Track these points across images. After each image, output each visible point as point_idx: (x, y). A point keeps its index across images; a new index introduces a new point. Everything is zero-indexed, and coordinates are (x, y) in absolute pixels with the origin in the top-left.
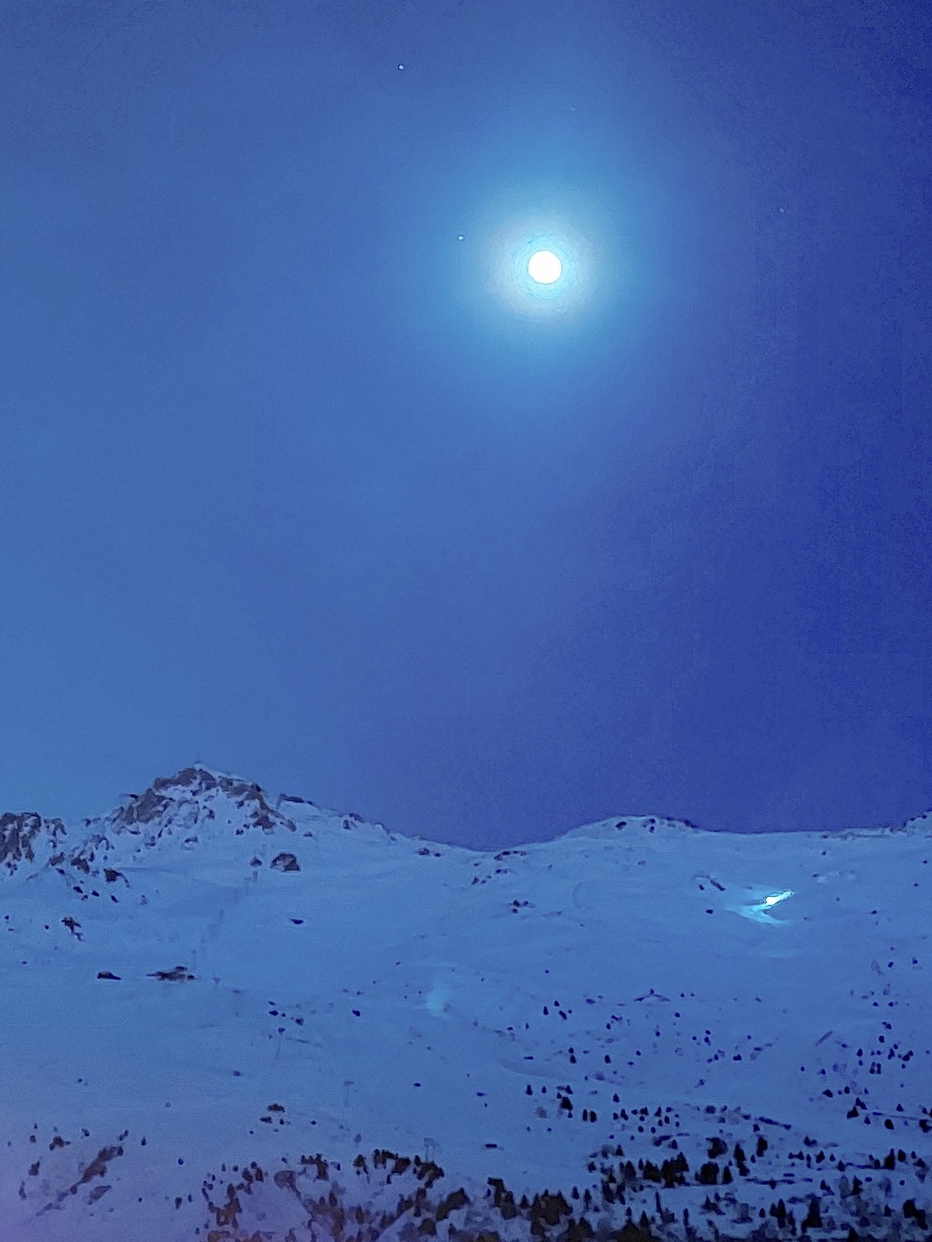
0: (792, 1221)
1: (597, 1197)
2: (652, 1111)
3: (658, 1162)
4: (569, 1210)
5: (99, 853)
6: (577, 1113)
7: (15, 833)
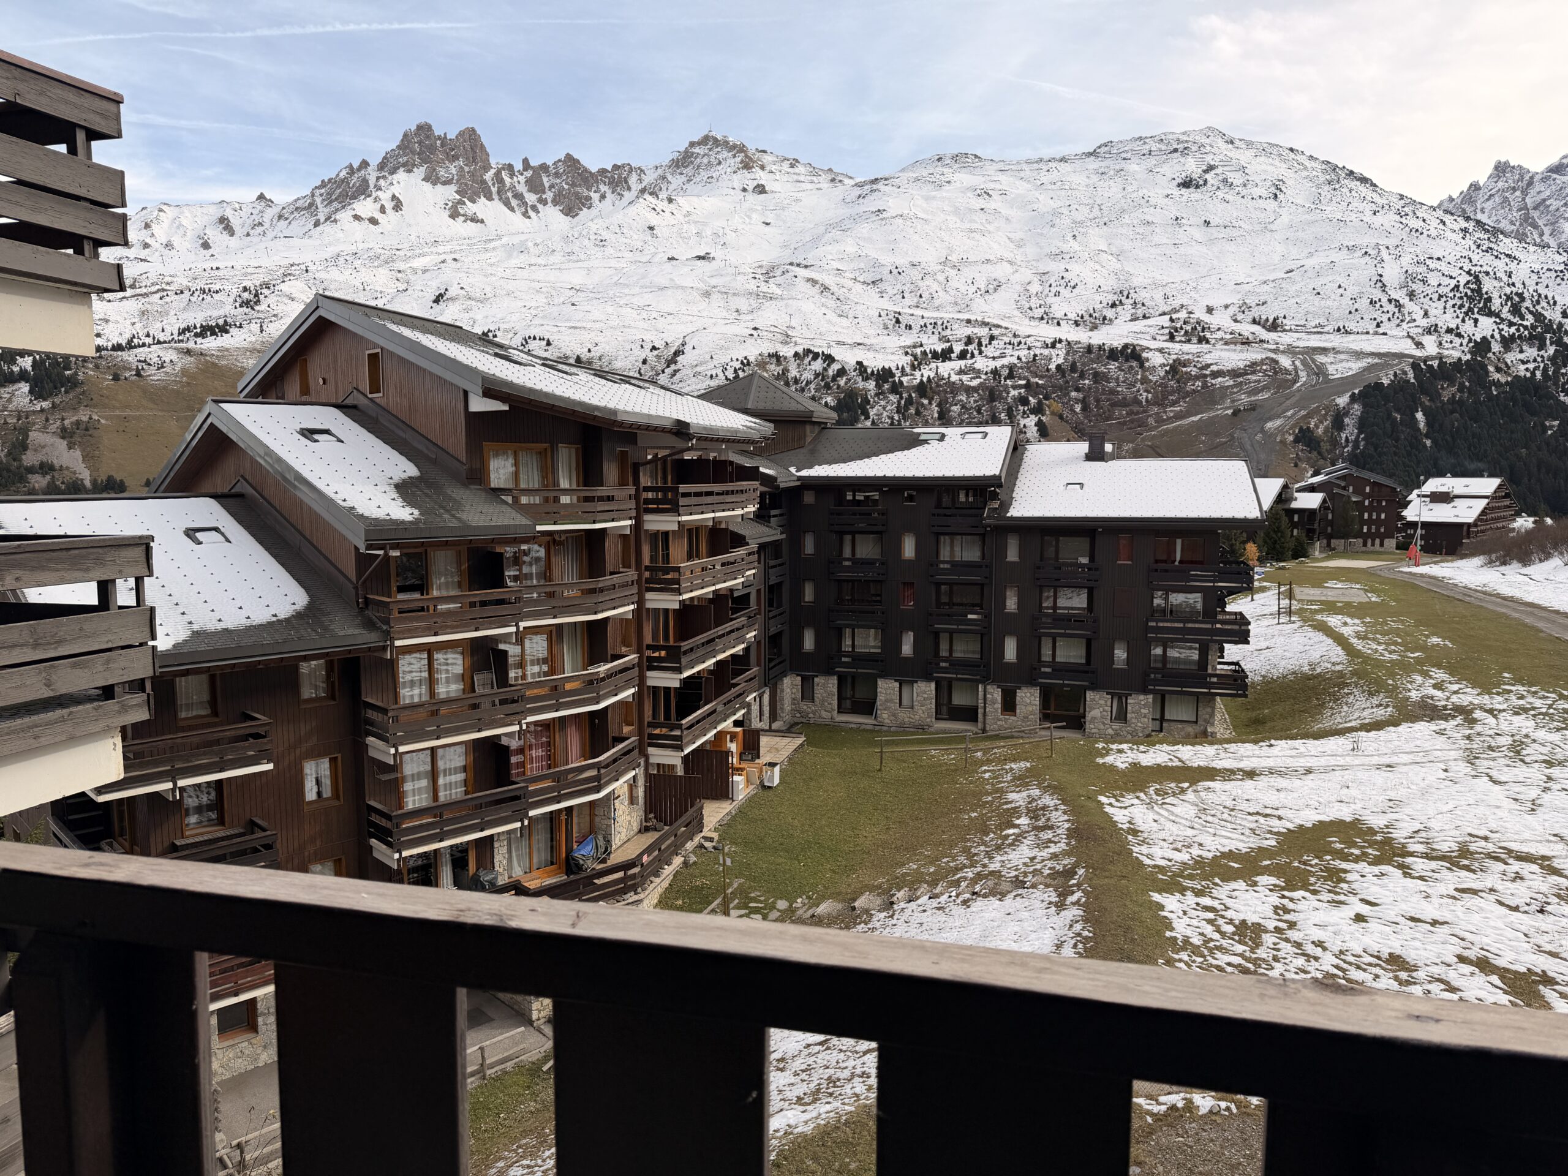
0: (1000, 376)
1: (908, 370)
2: (939, 323)
3: (939, 349)
4: (893, 375)
5: (664, 186)
6: (903, 326)
7: (620, 176)
